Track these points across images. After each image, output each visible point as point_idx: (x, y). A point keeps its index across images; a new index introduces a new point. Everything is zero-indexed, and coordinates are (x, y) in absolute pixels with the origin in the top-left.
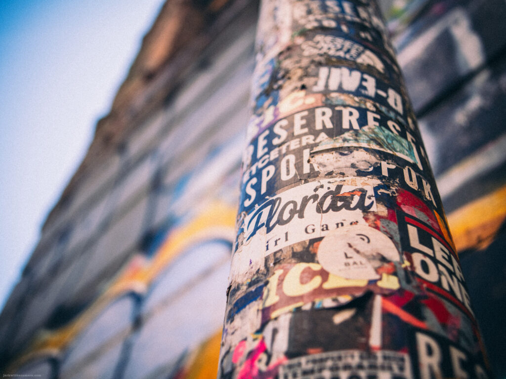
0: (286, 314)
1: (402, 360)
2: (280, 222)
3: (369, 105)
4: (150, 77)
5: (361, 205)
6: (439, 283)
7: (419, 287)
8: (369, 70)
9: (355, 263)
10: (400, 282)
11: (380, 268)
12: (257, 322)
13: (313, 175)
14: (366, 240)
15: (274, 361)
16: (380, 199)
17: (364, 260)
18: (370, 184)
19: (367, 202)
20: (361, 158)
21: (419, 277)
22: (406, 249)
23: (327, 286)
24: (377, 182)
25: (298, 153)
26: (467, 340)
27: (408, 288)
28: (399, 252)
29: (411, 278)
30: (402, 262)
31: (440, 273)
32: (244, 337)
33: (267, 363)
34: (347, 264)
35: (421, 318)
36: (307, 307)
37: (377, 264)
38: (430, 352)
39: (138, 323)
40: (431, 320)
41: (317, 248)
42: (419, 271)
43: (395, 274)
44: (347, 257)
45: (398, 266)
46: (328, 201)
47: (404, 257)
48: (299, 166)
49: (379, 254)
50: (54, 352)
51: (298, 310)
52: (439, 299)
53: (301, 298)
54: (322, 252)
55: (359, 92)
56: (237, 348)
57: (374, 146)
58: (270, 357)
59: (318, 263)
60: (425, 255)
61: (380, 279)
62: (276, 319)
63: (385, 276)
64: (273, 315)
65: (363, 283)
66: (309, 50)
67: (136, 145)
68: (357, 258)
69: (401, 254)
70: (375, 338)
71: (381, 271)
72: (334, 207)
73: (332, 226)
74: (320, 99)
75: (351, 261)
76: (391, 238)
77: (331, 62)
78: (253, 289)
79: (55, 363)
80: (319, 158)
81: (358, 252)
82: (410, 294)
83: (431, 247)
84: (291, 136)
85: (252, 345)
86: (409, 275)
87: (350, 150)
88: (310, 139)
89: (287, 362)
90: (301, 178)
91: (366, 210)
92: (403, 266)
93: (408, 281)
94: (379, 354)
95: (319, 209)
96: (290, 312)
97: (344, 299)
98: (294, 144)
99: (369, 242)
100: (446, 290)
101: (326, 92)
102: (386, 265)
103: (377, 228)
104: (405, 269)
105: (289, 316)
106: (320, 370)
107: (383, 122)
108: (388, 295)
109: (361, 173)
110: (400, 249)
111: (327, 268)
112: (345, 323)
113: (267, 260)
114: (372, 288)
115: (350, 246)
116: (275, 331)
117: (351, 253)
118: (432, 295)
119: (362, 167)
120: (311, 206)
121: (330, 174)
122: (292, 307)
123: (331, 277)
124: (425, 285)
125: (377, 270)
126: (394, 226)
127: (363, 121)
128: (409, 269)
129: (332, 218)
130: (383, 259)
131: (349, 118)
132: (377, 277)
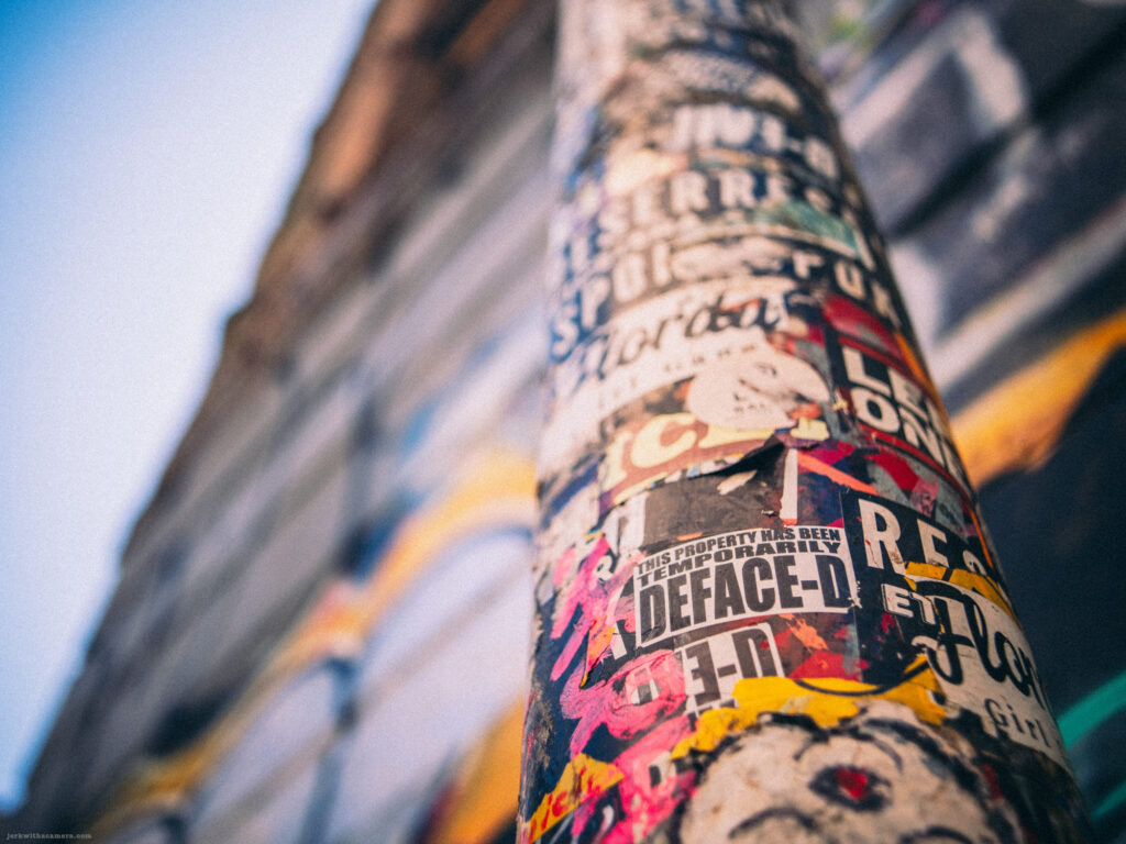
0: (639, 493)
1: (835, 535)
2: (622, 362)
3: (772, 165)
4: (332, 213)
5: (760, 321)
6: (901, 433)
7: (865, 438)
8: (770, 108)
9: (751, 407)
10: (829, 429)
11: (794, 411)
12: (592, 516)
13: (675, 283)
14: (770, 372)
15: (623, 563)
16: (793, 310)
17: (766, 402)
18: (775, 290)
19: (770, 316)
20: (760, 249)
21: (863, 423)
22: (840, 381)
23: (705, 443)
24: (786, 285)
25: (647, 253)
26: (949, 515)
27: (844, 438)
28: (828, 387)
29: (850, 424)
30: (834, 401)
31: (902, 421)
32: (571, 543)
33: (612, 570)
34: (738, 410)
35: (868, 480)
36: (675, 477)
37: (791, 405)
38: (881, 525)
39: (348, 717)
40: (885, 483)
41: (686, 391)
42: (864, 413)
43: (821, 418)
44: (737, 398)
45: (827, 408)
46: (703, 320)
47: (838, 395)
48: (649, 272)
49: (792, 392)
50: (171, 800)
51: (660, 484)
52: (900, 455)
53: (664, 466)
54: (694, 397)
55: (755, 145)
56: (560, 562)
57: (783, 231)
58: (615, 559)
59: (689, 412)
60: (875, 392)
61: (796, 426)
62: (623, 504)
63: (803, 422)
64: (618, 499)
65: (766, 435)
66: (658, 81)
67: (315, 356)
68: (755, 399)
69: (831, 391)
70: (789, 508)
71: (796, 416)
72: (713, 327)
73: (711, 357)
74: (682, 161)
75: (745, 405)
76: (815, 366)
77: (700, 98)
78: (581, 472)
79: (175, 825)
80: (683, 257)
81: (756, 390)
82: (849, 447)
83: (887, 381)
84: (633, 227)
85: (584, 550)
86: (847, 419)
87: (738, 238)
88: (666, 228)
89: (644, 559)
90: (654, 290)
91: (768, 328)
92: (836, 407)
93: (845, 429)
94: (796, 530)
95: (689, 333)
96: (646, 490)
97: (733, 459)
98: (638, 240)
99: (774, 372)
100: (913, 446)
101: (692, 151)
102: (805, 407)
103: (788, 352)
104: (839, 412)
105: (645, 495)
106: (699, 561)
107: (797, 191)
108: (808, 448)
109: (758, 273)
110: (831, 384)
111: (704, 419)
112: (737, 493)
113: (602, 425)
114: (782, 438)
115: (743, 382)
116: (622, 522)
117: (743, 392)
118: (886, 449)
119: (761, 263)
120: (675, 331)
121: (705, 279)
122: (649, 482)
123: (711, 431)
124: (874, 436)
125: (790, 415)
126: (819, 351)
127: (760, 191)
128: (846, 412)
129: (711, 344)
130: (800, 398)
131: (737, 187)
132: (790, 423)
